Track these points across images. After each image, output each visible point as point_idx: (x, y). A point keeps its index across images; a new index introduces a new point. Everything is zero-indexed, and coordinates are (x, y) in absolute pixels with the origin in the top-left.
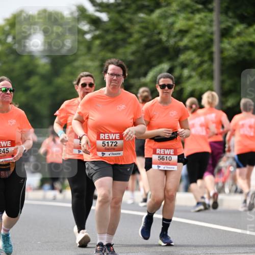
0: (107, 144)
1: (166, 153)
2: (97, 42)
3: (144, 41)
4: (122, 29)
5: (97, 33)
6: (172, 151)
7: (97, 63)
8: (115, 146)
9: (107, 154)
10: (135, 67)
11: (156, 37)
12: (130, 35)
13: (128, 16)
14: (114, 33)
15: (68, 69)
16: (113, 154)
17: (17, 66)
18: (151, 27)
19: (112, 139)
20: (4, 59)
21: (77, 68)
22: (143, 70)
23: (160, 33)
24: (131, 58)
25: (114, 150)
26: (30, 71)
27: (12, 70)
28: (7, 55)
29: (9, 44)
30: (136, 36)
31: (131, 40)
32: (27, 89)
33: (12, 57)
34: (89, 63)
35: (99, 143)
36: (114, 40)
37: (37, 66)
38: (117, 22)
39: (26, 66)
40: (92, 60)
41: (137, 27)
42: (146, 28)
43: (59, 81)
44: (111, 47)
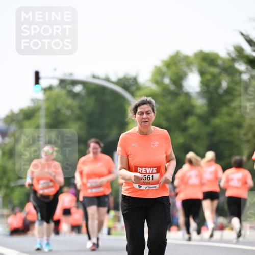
15: (225, 110)
17: (173, 107)
20: (161, 100)
21: (234, 109)
27: (169, 111)
28: (164, 96)
32: (184, 129)
33: (169, 98)
37: (193, 107)
43: (217, 121)
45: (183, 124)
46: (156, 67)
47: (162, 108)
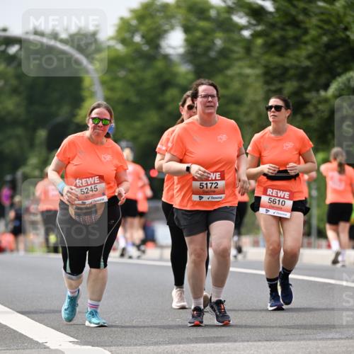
0: (205, 186)
1: (279, 196)
2: (259, 41)
3: (325, 39)
4: (295, 23)
5: (259, 28)
6: (287, 194)
7: (258, 71)
8: (215, 188)
9: (205, 198)
10: (311, 75)
11: (342, 35)
12: (306, 31)
13: (301, 5)
14: (283, 29)
16: (213, 198)
17: (149, 74)
18: (334, 21)
19: (212, 180)
20: (131, 66)
21: (232, 78)
22: (323, 80)
23: (346, 29)
24: (307, 63)
25: (214, 193)
26: (166, 82)
27: (142, 81)
28: (134, 60)
29: (137, 43)
30: (313, 33)
31: (306, 38)
32: (161, 107)
33: (141, 63)
34: (248, 71)
35: (196, 184)
36: (283, 38)
37: (175, 75)
38: (286, 14)
39: (159, 75)
40: (252, 67)
41: (314, 21)
42: (328, 22)
44: (278, 48)
45: (160, 99)
46: (122, 19)
47: (131, 77)
